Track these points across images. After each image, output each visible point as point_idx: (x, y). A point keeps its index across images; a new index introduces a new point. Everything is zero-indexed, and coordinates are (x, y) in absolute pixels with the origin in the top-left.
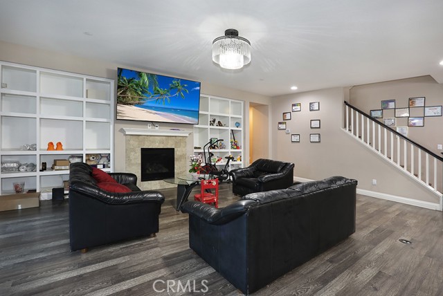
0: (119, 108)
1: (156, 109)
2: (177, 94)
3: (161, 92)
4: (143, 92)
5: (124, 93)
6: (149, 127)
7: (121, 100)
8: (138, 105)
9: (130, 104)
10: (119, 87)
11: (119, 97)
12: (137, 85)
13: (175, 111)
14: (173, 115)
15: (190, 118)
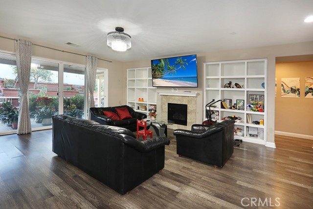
0: (153, 81)
1: (170, 79)
2: (180, 67)
3: (171, 68)
4: (162, 70)
5: (155, 72)
6: (173, 91)
7: (154, 77)
8: (161, 78)
9: (158, 78)
10: (153, 70)
11: (153, 75)
12: (159, 67)
13: (180, 79)
14: (179, 82)
15: (191, 83)
